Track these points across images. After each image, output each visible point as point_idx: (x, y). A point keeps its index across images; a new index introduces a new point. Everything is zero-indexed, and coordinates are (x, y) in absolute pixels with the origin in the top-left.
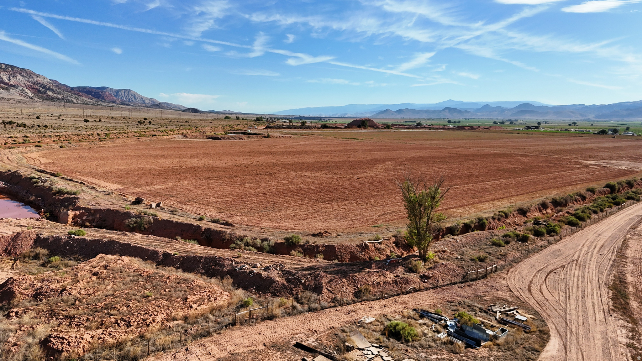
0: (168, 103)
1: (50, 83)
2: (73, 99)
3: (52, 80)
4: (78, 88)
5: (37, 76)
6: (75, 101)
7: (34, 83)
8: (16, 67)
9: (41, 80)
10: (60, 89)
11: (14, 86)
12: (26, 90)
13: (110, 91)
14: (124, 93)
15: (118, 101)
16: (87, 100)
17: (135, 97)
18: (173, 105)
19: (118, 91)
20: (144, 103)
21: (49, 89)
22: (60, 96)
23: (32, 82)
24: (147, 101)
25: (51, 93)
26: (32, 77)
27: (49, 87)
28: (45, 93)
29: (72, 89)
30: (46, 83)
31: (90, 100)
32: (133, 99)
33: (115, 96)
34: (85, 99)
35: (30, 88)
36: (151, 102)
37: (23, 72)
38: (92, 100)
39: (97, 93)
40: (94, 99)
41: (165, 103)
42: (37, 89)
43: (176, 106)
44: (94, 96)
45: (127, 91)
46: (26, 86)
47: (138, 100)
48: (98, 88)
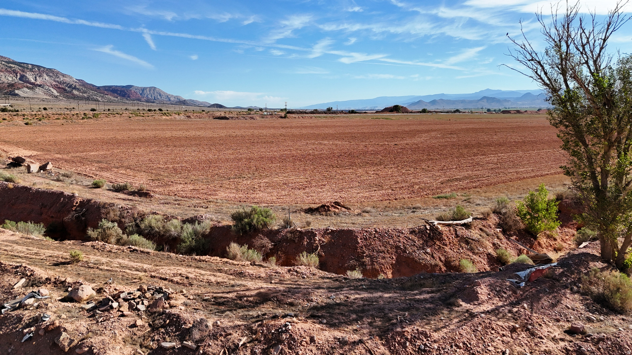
0: (193, 100)
1: (76, 82)
2: (98, 98)
3: (79, 80)
4: (104, 87)
5: (64, 75)
6: (100, 99)
7: (60, 83)
8: (42, 67)
9: (67, 80)
10: (85, 87)
11: (40, 86)
12: (52, 89)
13: (136, 89)
14: (150, 91)
15: (143, 99)
16: (112, 98)
17: (160, 95)
18: (199, 102)
19: (143, 89)
20: (170, 100)
21: (75, 88)
22: (85, 95)
23: (58, 82)
24: (172, 99)
25: (77, 92)
26: (59, 77)
27: (75, 86)
28: (70, 92)
29: (99, 88)
30: (72, 83)
31: (115, 99)
32: (159, 97)
33: (141, 94)
34: (111, 97)
35: (56, 87)
36: (176, 100)
37: (50, 72)
38: (117, 98)
39: (123, 91)
40: (119, 98)
41: (191, 100)
42: (63, 88)
43: (202, 103)
44: (120, 95)
45: (153, 89)
46: (52, 85)
47: (164, 98)
48: (124, 87)
